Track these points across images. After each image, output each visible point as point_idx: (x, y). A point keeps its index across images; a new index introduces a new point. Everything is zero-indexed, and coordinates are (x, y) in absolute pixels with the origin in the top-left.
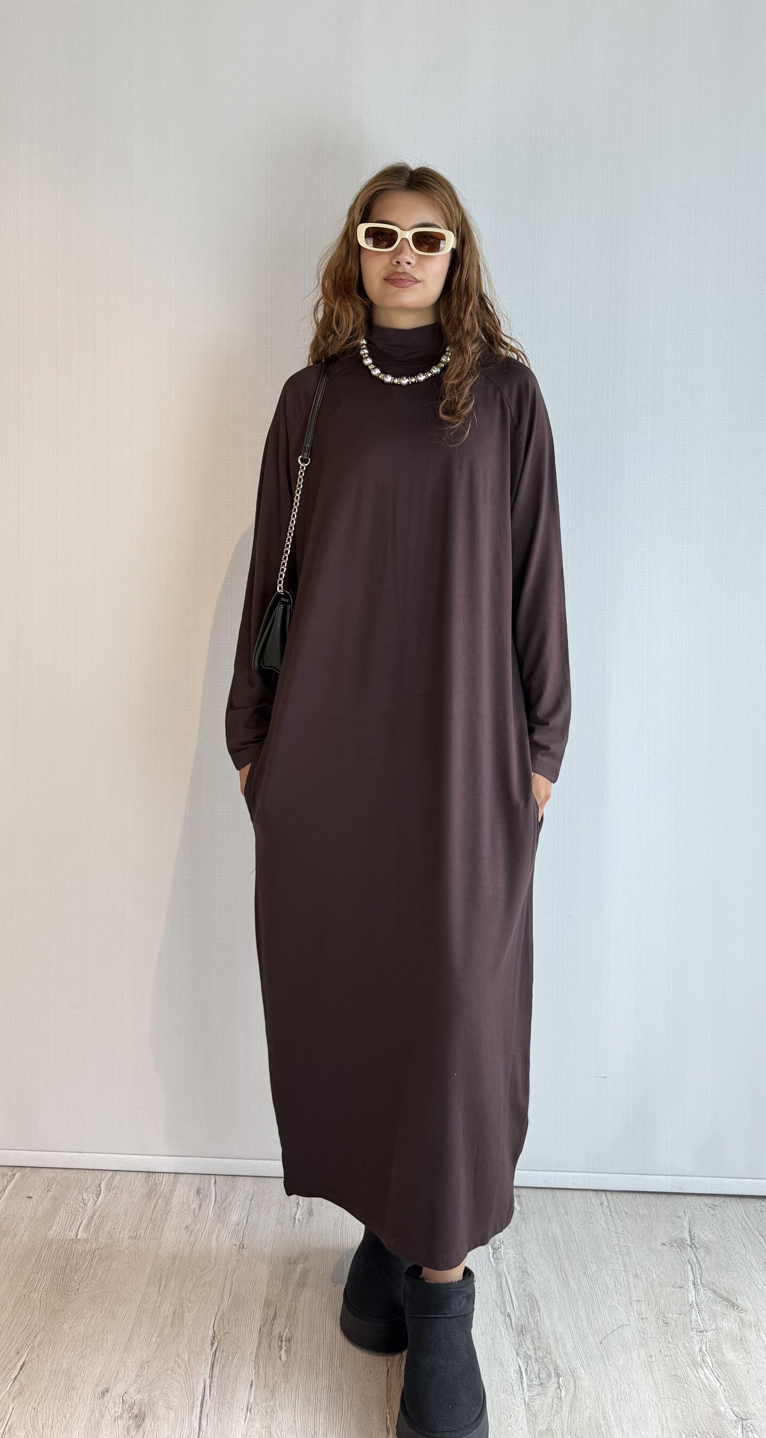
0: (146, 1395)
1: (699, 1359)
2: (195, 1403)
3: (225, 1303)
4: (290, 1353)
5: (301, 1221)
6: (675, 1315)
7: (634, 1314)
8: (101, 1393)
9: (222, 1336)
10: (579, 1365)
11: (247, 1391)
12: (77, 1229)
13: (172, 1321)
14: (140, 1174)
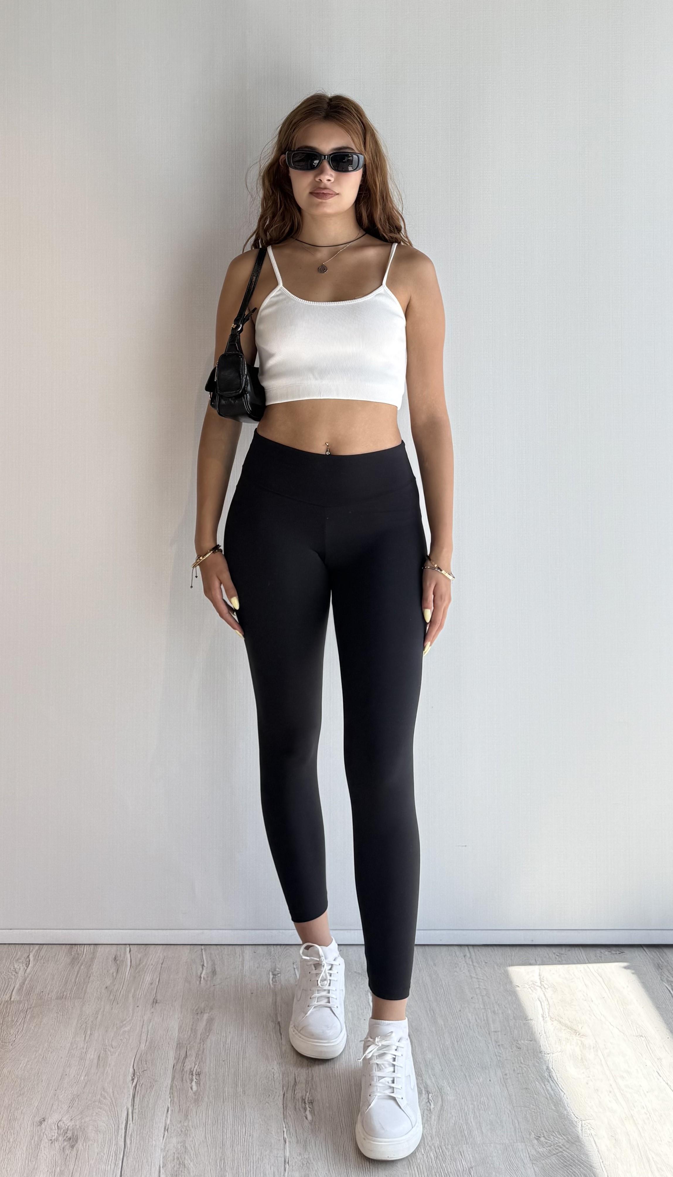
0: (78, 1121)
1: (546, 1074)
2: (120, 1127)
3: (143, 1047)
4: (200, 1086)
5: (206, 979)
6: (526, 1042)
7: (492, 1042)
8: (39, 1122)
9: (141, 1073)
10: (446, 1083)
11: (164, 1116)
12: (11, 992)
13: (98, 1064)
14: (64, 946)
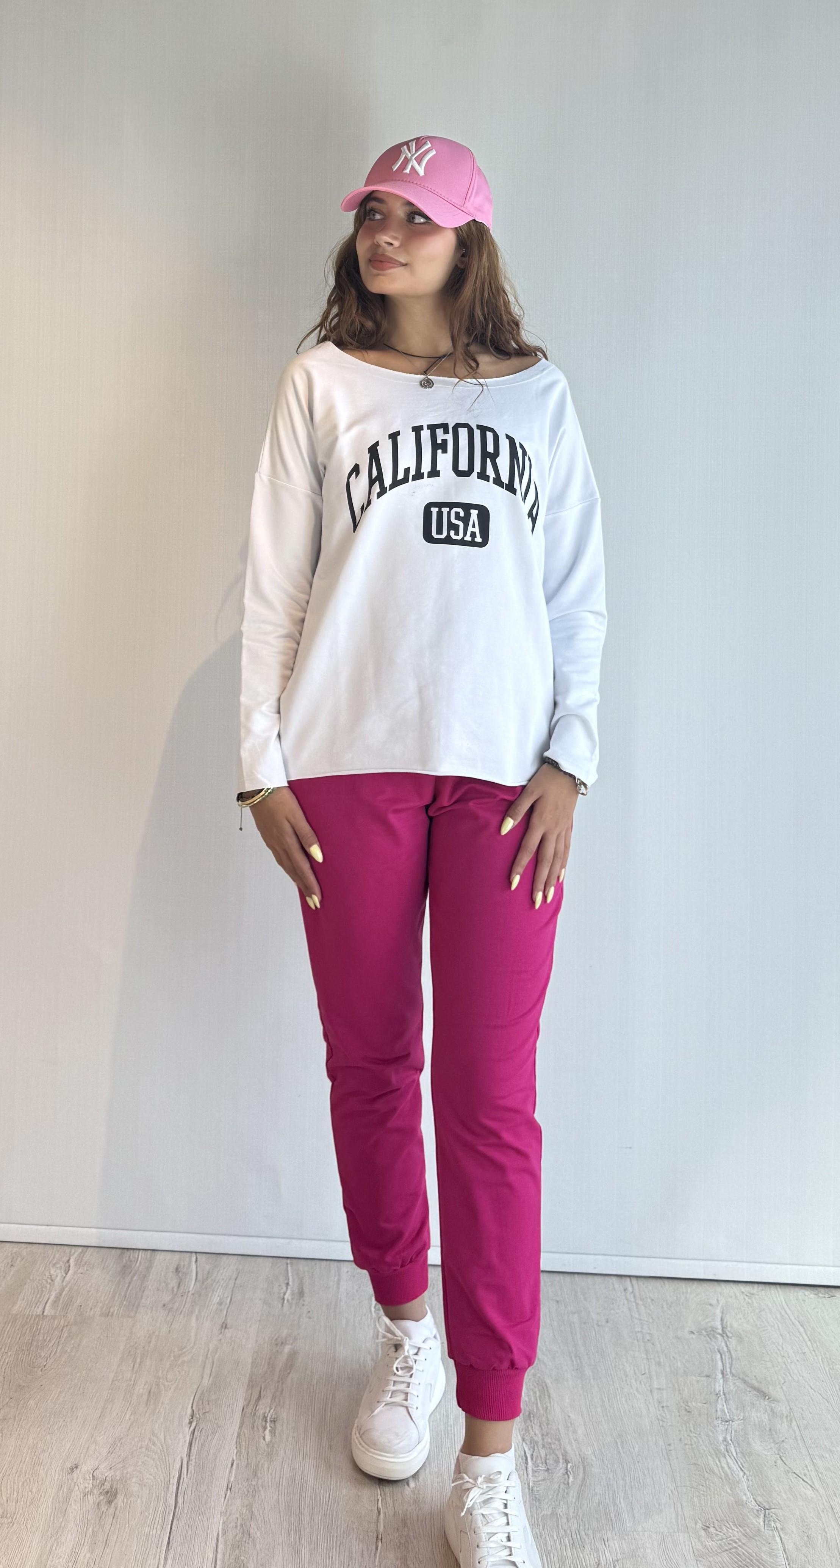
0: (119, 1471)
1: (722, 1448)
2: (171, 1481)
3: (206, 1382)
4: (275, 1435)
5: (290, 1301)
6: (699, 1404)
7: (654, 1402)
8: (70, 1469)
9: (201, 1416)
10: (590, 1452)
11: (228, 1470)
12: (44, 1304)
13: (148, 1399)
